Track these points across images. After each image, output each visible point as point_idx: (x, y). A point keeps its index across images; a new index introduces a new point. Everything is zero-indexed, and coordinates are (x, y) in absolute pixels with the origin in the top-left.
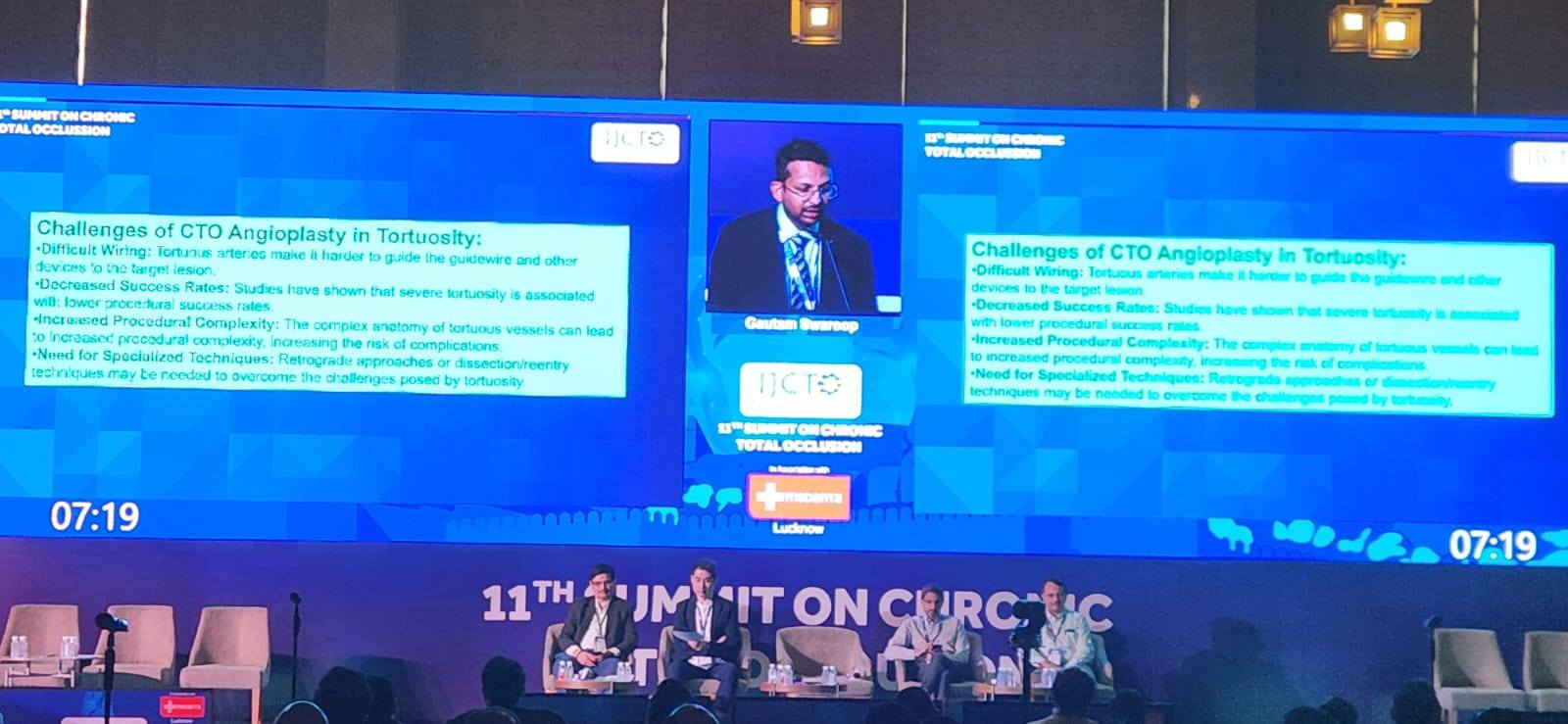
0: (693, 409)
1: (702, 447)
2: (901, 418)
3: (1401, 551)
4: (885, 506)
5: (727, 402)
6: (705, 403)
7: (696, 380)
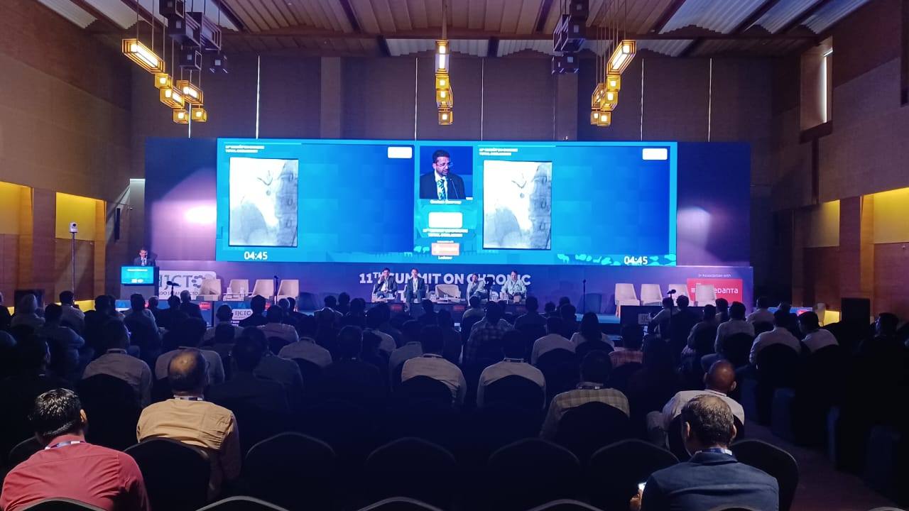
0: (416, 225)
1: (419, 236)
2: (473, 227)
3: (610, 262)
4: (468, 251)
5: (425, 223)
6: (419, 224)
7: (417, 217)
